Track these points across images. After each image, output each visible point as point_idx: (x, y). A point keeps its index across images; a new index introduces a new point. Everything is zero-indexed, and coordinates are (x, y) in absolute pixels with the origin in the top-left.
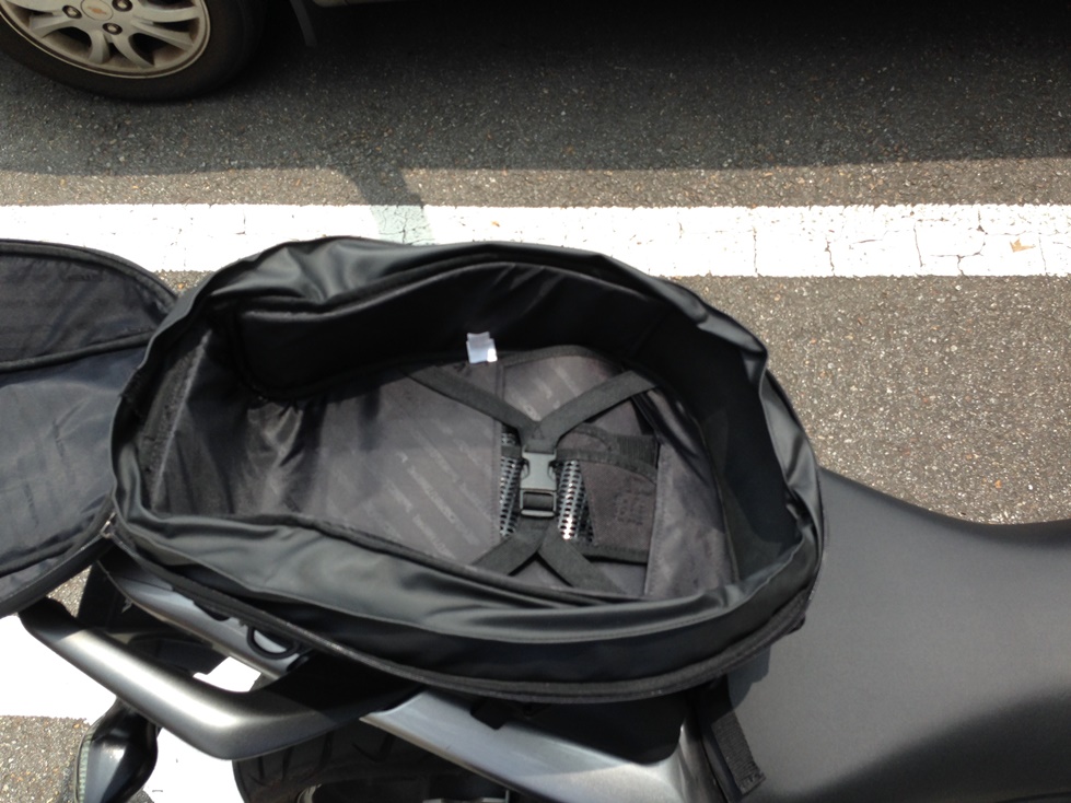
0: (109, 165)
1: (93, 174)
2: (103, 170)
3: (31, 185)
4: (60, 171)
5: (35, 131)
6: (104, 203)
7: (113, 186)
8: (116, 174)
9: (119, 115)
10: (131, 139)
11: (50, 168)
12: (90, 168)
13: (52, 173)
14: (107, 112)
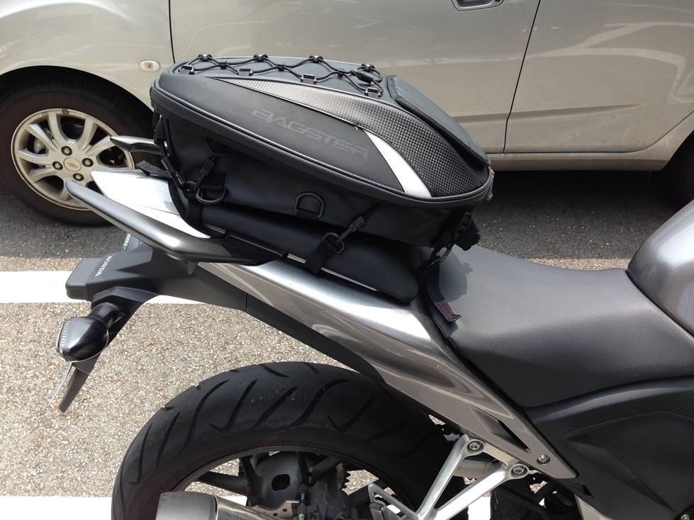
0: (58, 254)
1: (47, 257)
2: (54, 256)
3: (8, 262)
4: (27, 256)
5: (16, 239)
6: (52, 270)
7: (59, 263)
8: (62, 258)
9: (68, 232)
10: (74, 243)
11: (21, 255)
12: (45, 255)
13: (23, 257)
14: (61, 231)
